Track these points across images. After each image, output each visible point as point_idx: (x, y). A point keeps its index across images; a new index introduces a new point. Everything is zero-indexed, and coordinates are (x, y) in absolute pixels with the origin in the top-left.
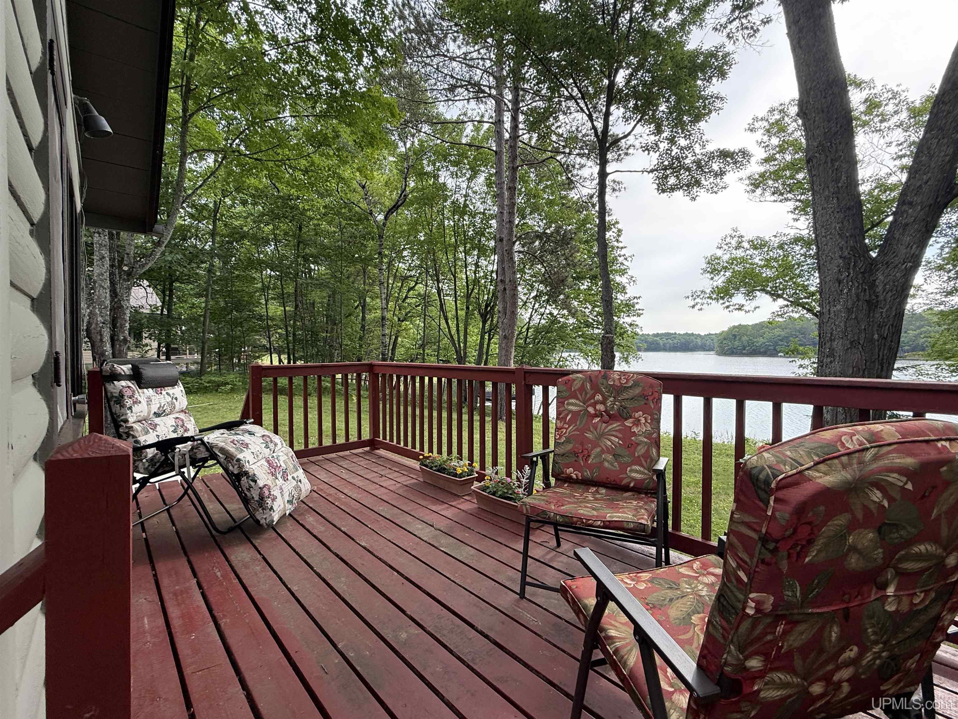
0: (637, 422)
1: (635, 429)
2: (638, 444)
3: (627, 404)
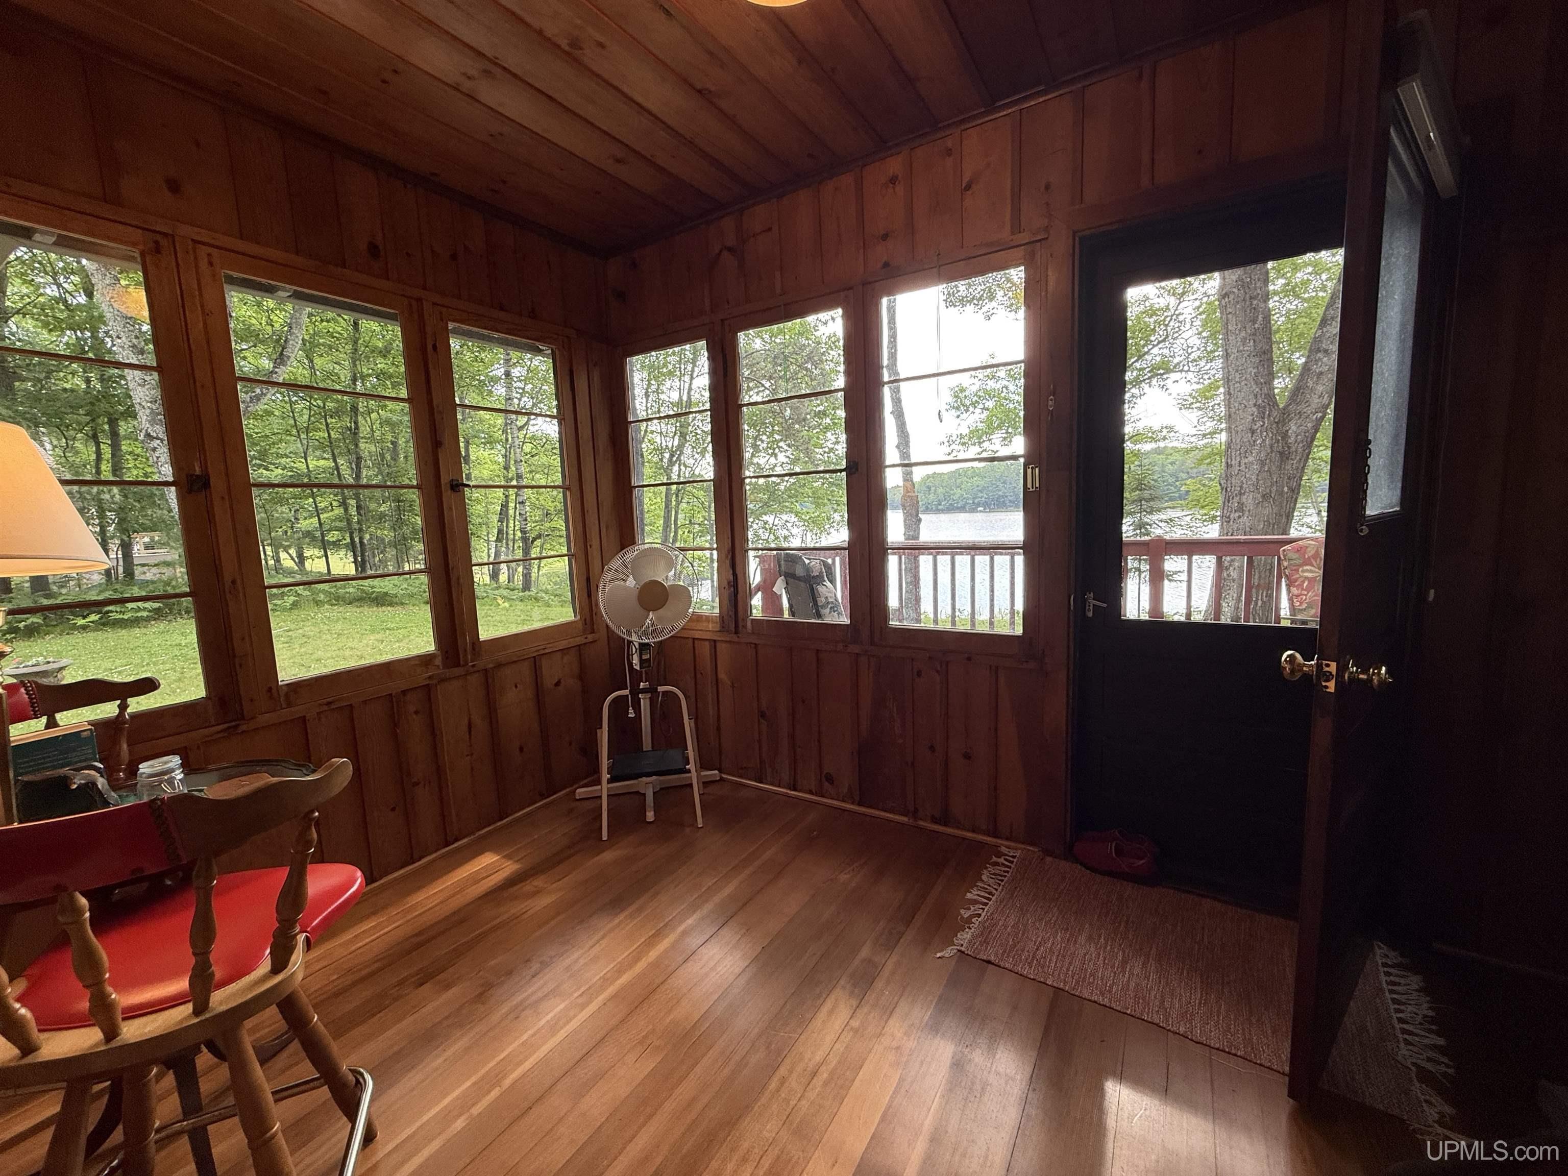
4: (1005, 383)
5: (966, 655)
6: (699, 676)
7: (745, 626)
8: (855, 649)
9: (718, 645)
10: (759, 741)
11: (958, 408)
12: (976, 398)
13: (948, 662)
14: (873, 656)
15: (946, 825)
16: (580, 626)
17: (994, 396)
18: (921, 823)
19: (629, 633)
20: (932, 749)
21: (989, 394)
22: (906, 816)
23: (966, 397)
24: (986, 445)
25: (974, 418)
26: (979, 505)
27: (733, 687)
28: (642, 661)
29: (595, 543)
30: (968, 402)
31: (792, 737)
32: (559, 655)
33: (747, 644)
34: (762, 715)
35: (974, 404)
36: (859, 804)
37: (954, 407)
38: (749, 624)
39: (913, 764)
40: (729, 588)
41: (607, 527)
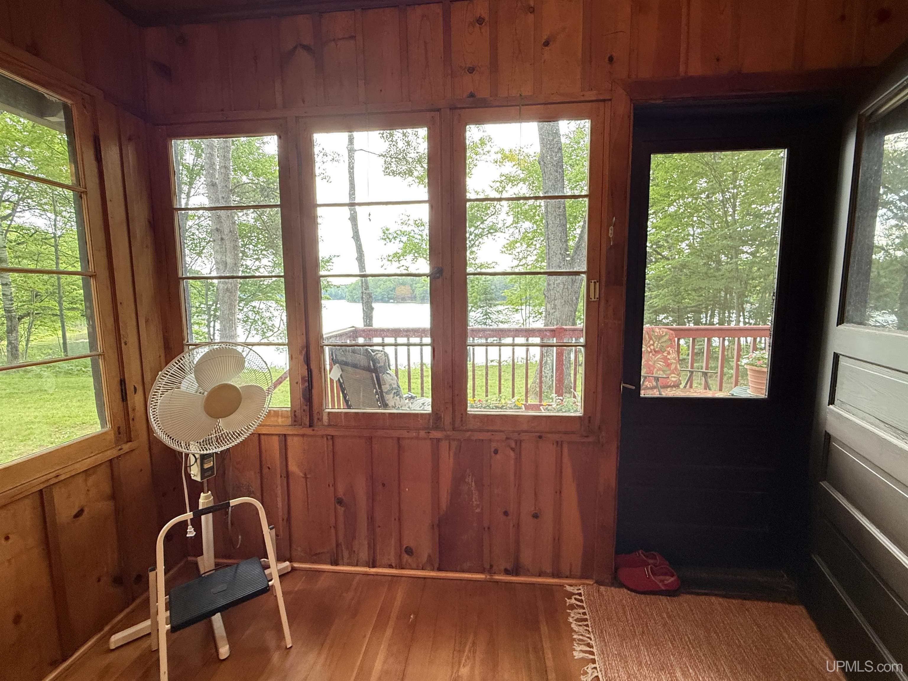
0: (669, 353)
1: (669, 357)
2: (671, 364)
3: (664, 345)
4: (413, 228)
5: (538, 434)
6: (265, 470)
7: (320, 420)
8: (436, 434)
9: (289, 439)
10: (335, 527)
11: (385, 239)
12: (395, 235)
13: (521, 441)
14: (454, 440)
15: (517, 575)
16: (112, 436)
17: (406, 235)
18: (497, 577)
19: (188, 446)
20: (506, 513)
21: (403, 233)
22: (482, 572)
23: (390, 234)
24: (403, 262)
25: (395, 247)
26: (391, 299)
27: (306, 478)
28: (203, 471)
29: (132, 339)
30: (391, 237)
31: (371, 519)
32: (80, 480)
33: (322, 436)
34: (340, 502)
35: (395, 238)
36: (439, 569)
37: (383, 239)
38: (325, 418)
39: (489, 528)
40: (303, 384)
41: (147, 321)
